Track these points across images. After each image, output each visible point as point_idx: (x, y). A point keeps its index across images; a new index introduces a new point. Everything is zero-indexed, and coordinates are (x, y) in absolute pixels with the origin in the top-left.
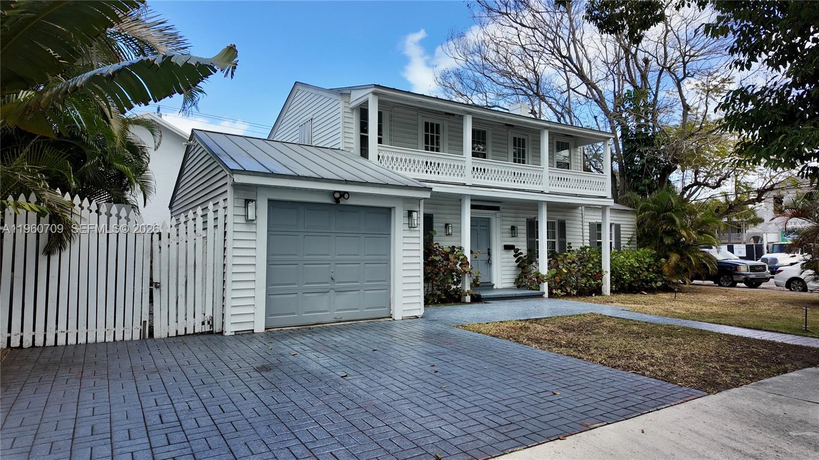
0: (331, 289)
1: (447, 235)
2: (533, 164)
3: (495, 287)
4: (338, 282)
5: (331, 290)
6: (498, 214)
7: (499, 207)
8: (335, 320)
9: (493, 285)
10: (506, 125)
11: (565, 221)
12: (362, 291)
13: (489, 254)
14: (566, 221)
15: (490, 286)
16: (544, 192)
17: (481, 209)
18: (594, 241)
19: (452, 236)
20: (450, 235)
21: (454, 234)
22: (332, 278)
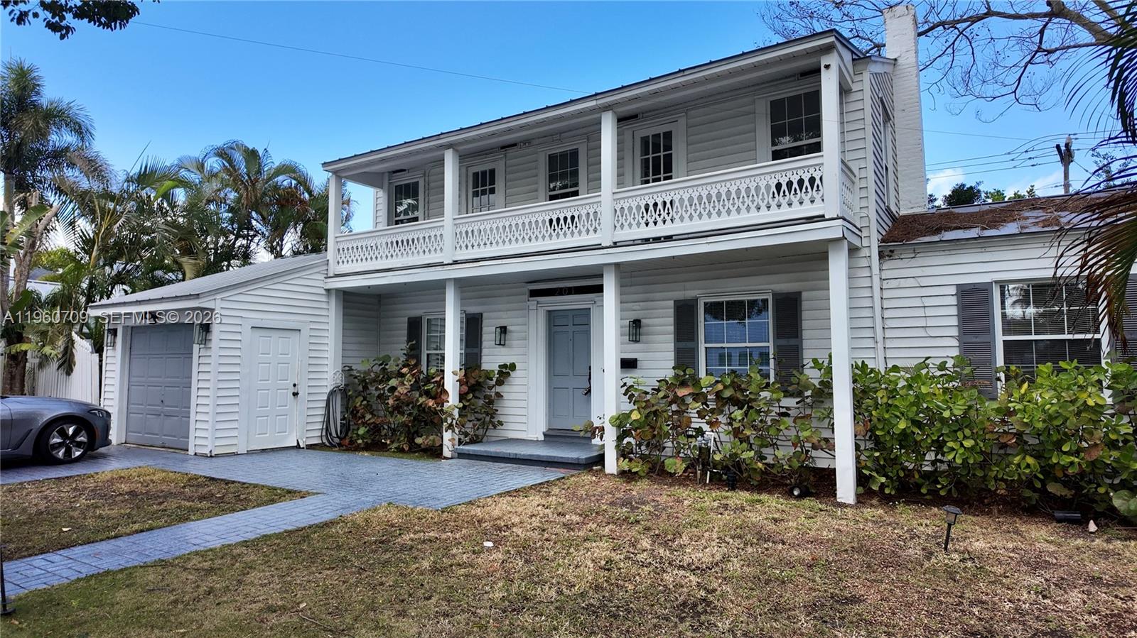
0: (162, 412)
1: (496, 344)
3: (593, 441)
5: (162, 414)
9: (591, 438)
11: (800, 293)
12: (180, 417)
13: (590, 377)
14: (804, 295)
16: (600, 246)
17: (563, 295)
18: (978, 340)
19: (510, 347)
20: (504, 345)
21: (515, 343)
22: (162, 401)
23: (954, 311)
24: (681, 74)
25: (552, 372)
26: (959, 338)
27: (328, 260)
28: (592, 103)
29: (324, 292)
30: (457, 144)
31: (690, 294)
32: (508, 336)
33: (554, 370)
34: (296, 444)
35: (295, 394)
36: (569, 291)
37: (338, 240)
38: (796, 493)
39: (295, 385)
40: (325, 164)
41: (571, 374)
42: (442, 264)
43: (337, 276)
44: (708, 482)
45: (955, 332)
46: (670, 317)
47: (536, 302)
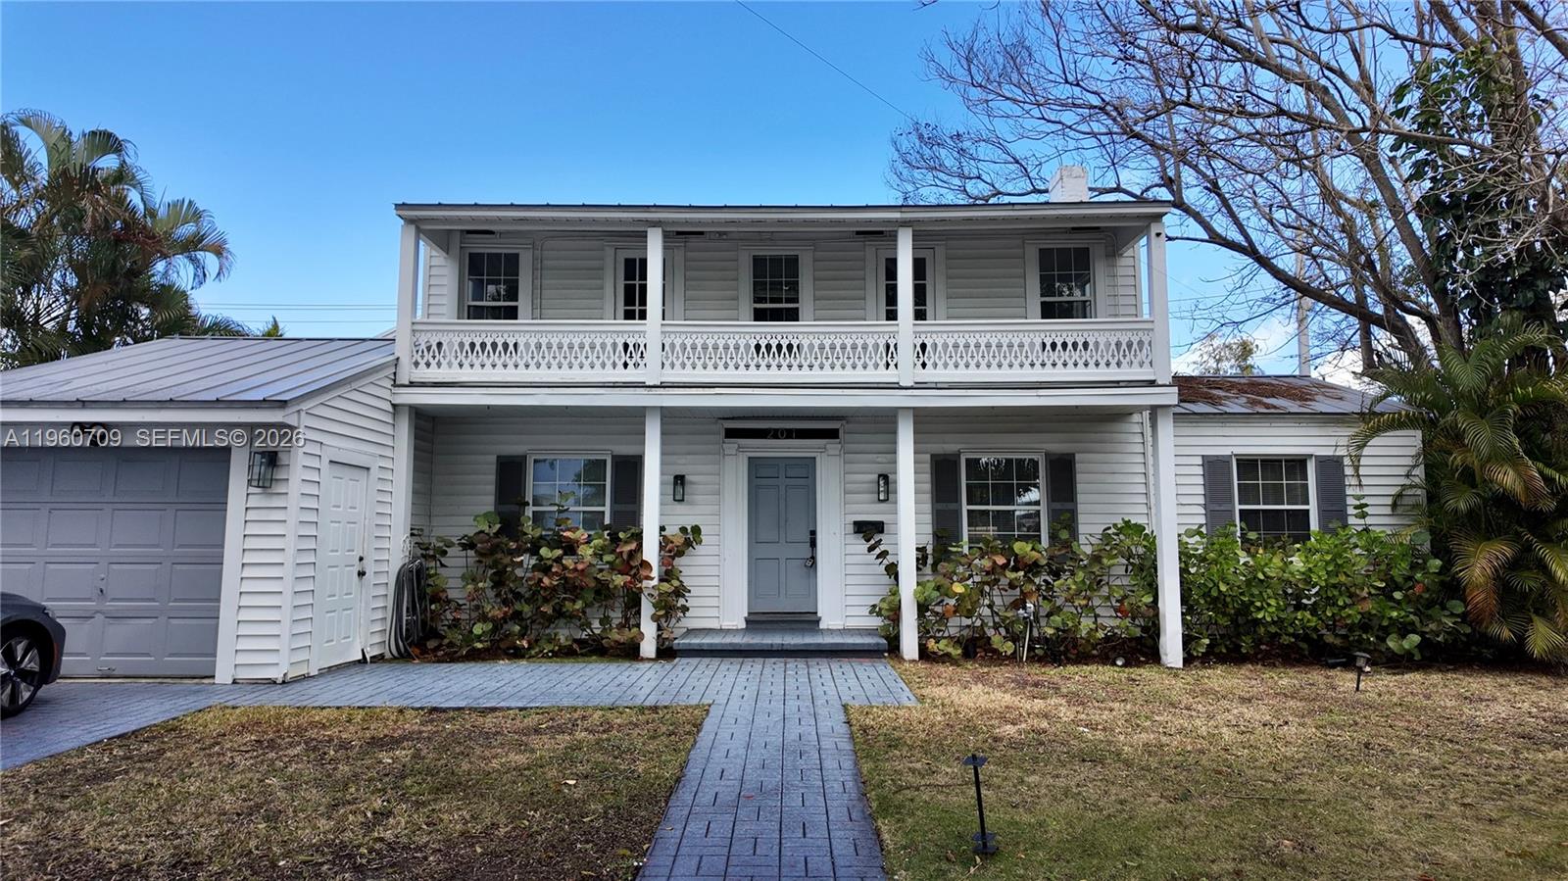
0: (98, 612)
1: (675, 500)
2: (948, 318)
3: (822, 626)
4: (113, 600)
5: (99, 614)
6: (832, 445)
7: (837, 430)
8: (100, 673)
9: (818, 622)
10: (858, 233)
11: (1073, 455)
12: (163, 619)
13: (813, 544)
14: (1078, 457)
15: (809, 621)
16: (897, 386)
17: (778, 438)
18: (1222, 508)
19: (692, 503)
20: (683, 500)
21: (698, 498)
22: (102, 591)
23: (1201, 480)
24: (1010, 207)
25: (754, 537)
26: (1205, 506)
27: (398, 359)
28: (897, 215)
29: (390, 409)
30: (668, 223)
31: (950, 448)
32: (688, 488)
33: (756, 535)
34: (360, 657)
35: (361, 574)
36: (789, 434)
37: (416, 327)
38: (1119, 663)
39: (361, 559)
40: (398, 206)
41: (782, 541)
42: (642, 385)
43: (412, 384)
44: (1024, 659)
45: (1202, 501)
46: (926, 473)
47: (736, 446)
